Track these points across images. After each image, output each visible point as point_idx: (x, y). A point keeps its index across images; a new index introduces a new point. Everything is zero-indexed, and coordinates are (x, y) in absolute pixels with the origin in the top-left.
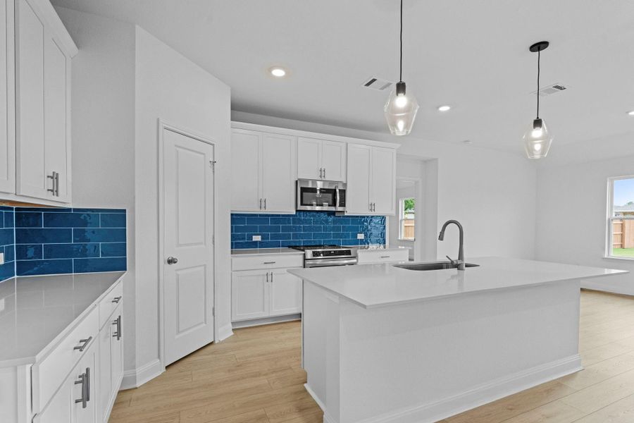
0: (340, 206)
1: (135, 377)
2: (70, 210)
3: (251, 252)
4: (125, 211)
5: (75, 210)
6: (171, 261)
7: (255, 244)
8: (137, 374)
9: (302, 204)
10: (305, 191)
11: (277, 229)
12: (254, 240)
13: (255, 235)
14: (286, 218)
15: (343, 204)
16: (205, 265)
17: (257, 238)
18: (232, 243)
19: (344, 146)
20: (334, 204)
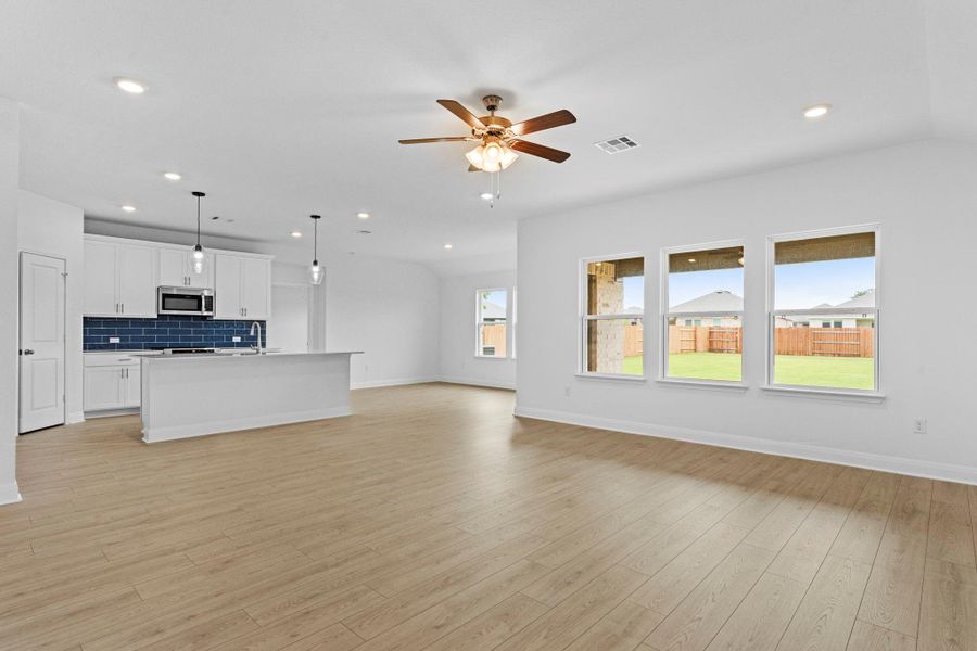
0: (207, 310)
7: (113, 347)
9: (164, 309)
10: (166, 298)
11: (140, 332)
12: (111, 342)
13: (112, 337)
14: (149, 321)
15: (210, 308)
16: (56, 359)
17: (115, 340)
18: (84, 345)
19: (212, 256)
20: (200, 309)
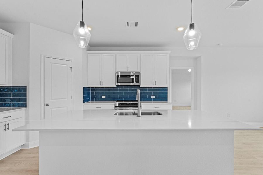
1: (29, 145)
2: (11, 87)
3: (102, 102)
4: (26, 87)
5: (13, 87)
6: (47, 105)
8: (29, 144)
9: (118, 82)
12: (102, 98)
13: (103, 95)
15: (138, 82)
16: (67, 107)
17: (104, 97)
19: (139, 55)
20: (133, 82)
